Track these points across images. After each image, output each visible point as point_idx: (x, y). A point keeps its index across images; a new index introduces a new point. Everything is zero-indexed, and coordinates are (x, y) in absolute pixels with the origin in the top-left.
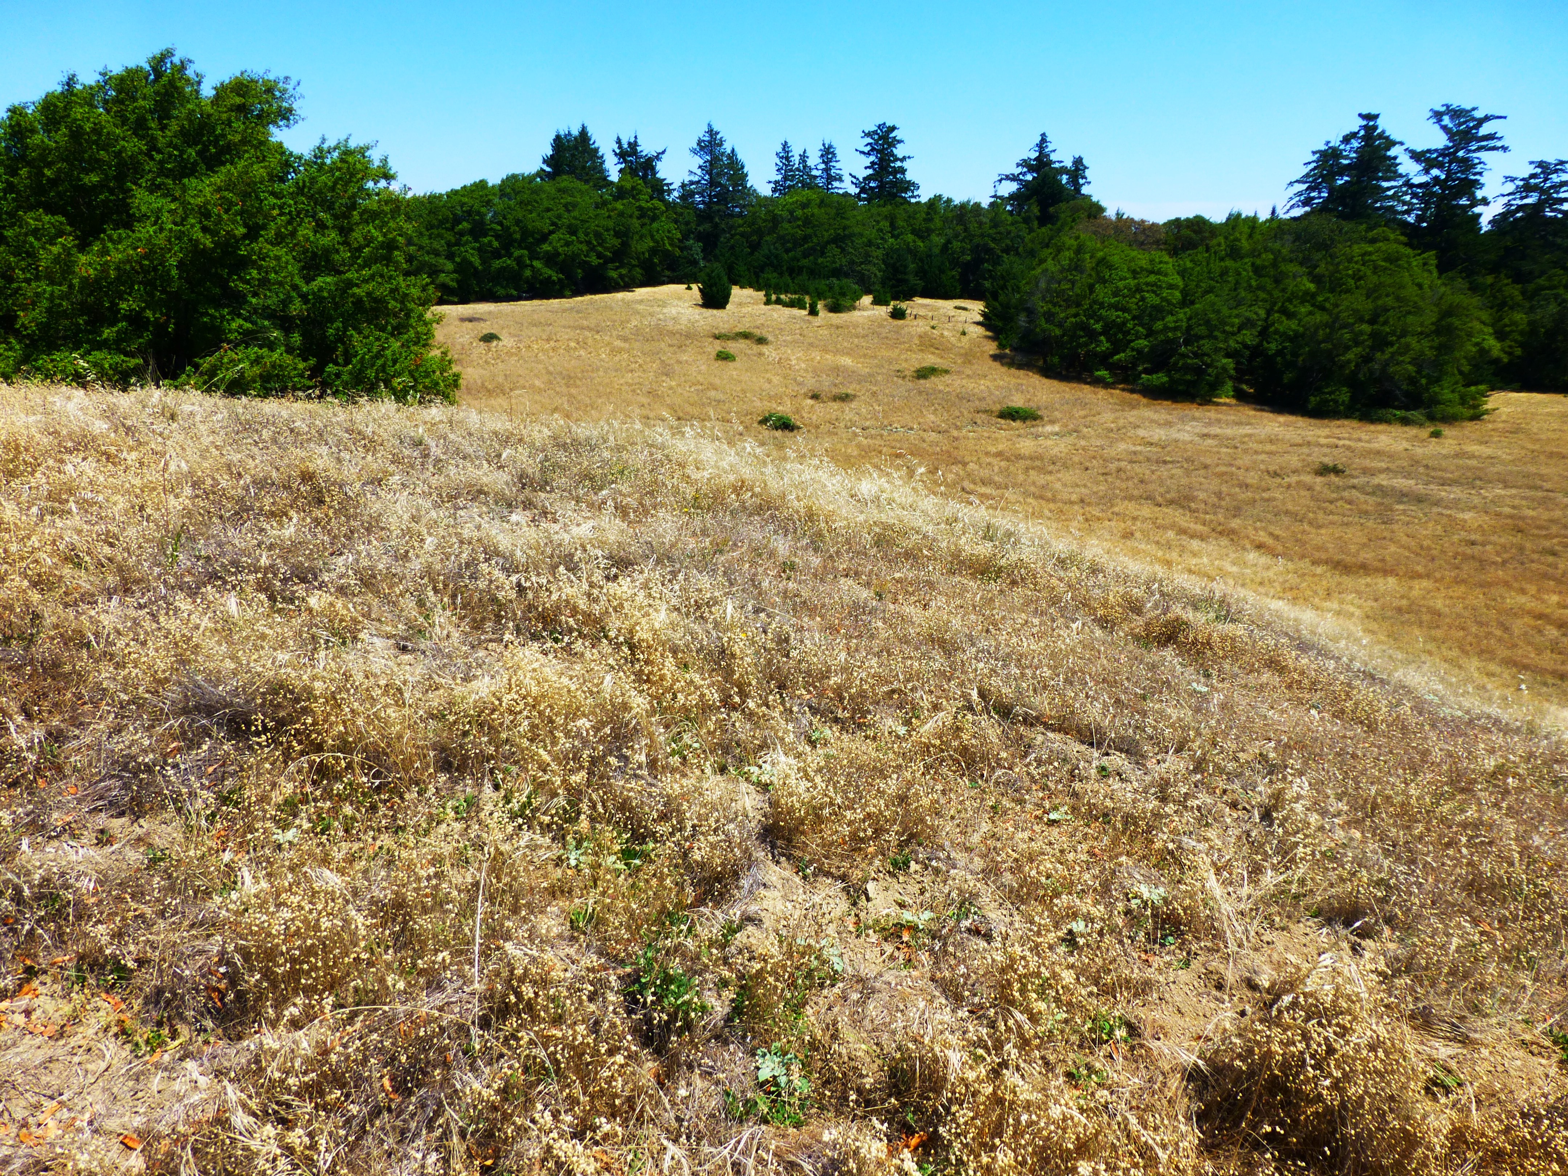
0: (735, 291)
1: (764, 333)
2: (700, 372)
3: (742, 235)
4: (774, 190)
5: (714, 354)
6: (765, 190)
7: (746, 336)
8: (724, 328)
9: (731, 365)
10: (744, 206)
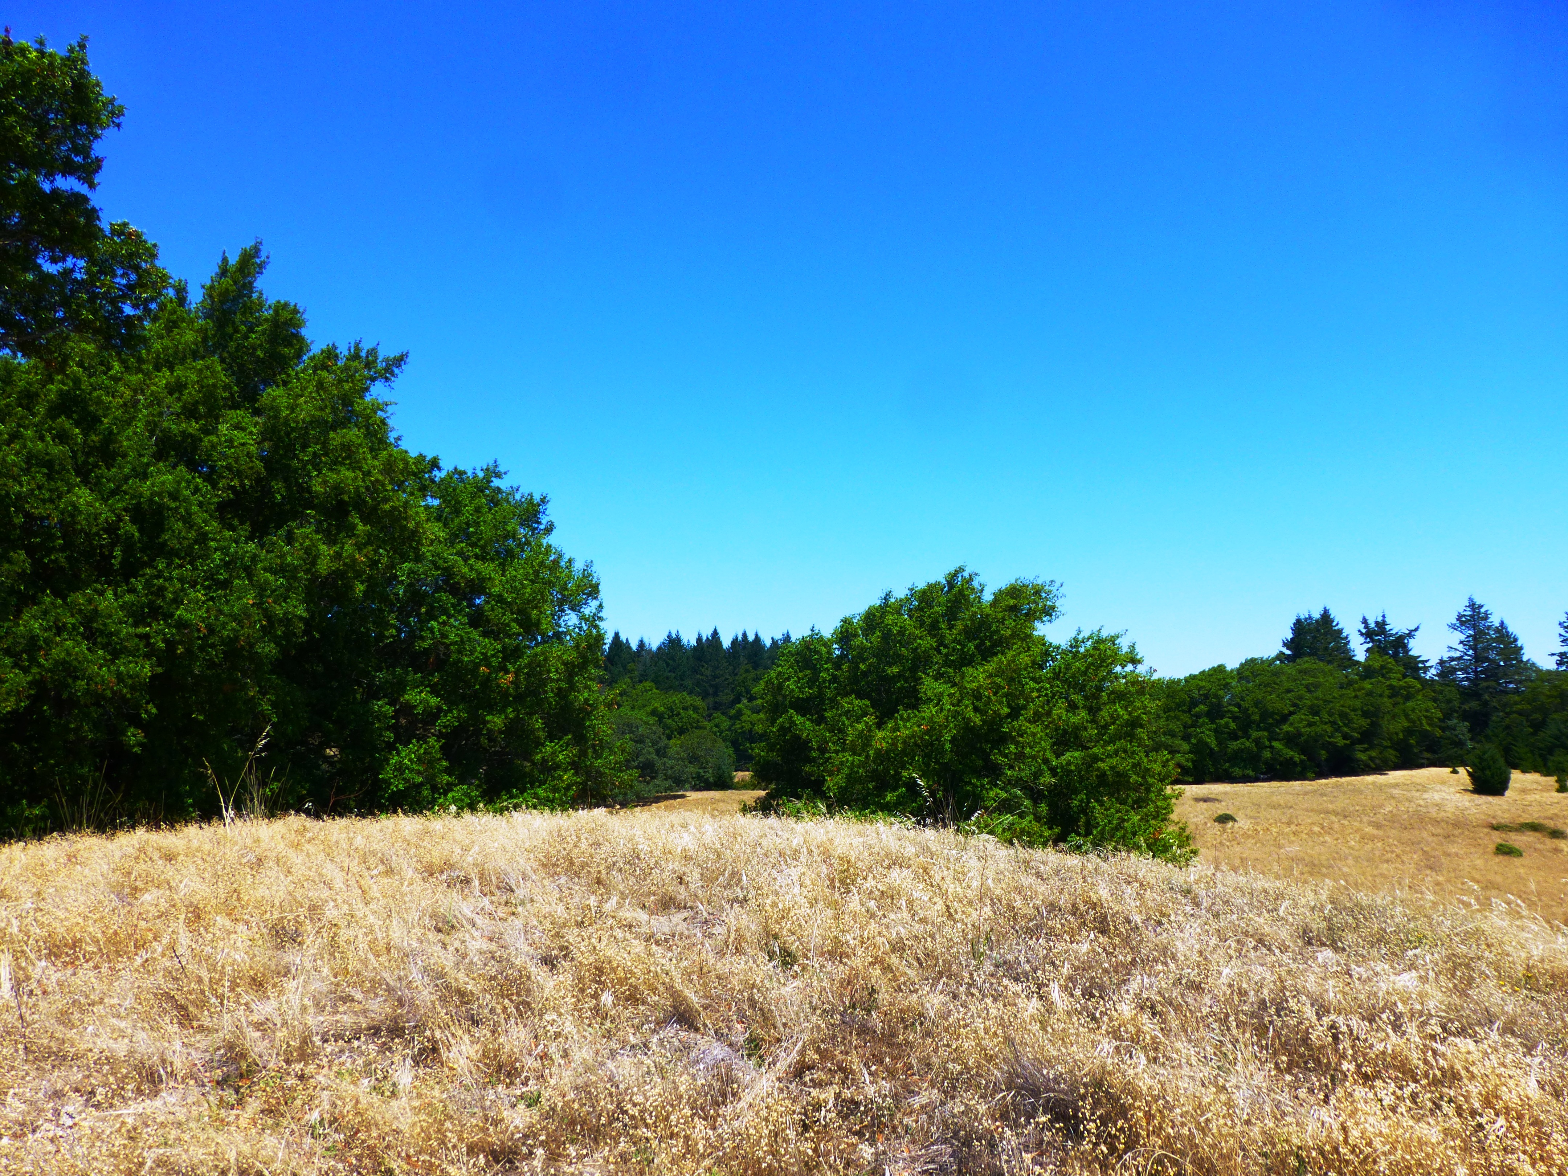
0: (1516, 776)
1: (1560, 825)
2: (1474, 867)
3: (1520, 713)
4: (1560, 663)
5: (1492, 847)
6: (1549, 664)
7: (1534, 827)
8: (1504, 818)
9: (1517, 861)
10: (1521, 682)
